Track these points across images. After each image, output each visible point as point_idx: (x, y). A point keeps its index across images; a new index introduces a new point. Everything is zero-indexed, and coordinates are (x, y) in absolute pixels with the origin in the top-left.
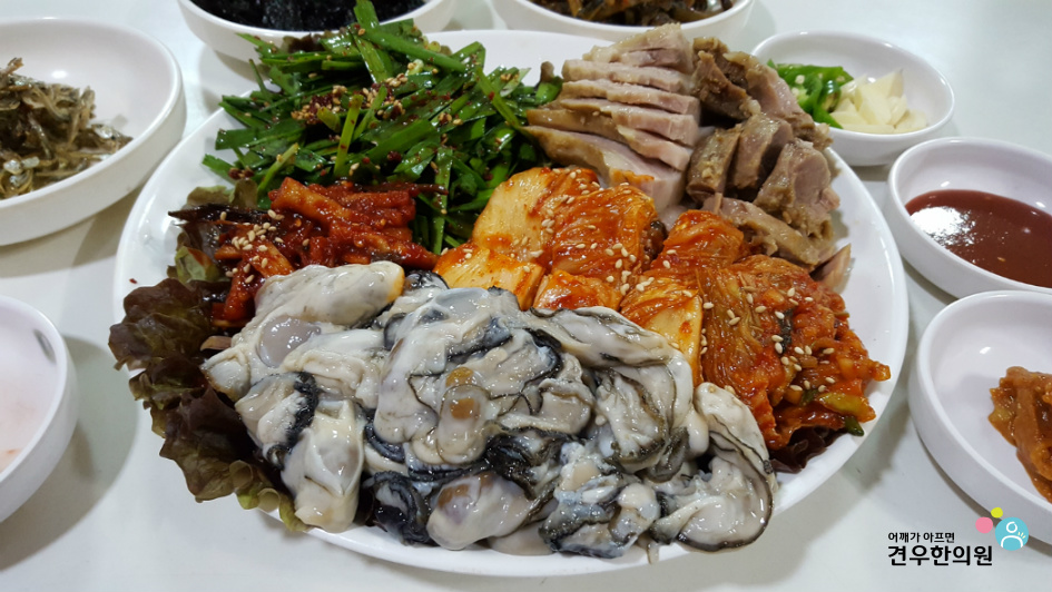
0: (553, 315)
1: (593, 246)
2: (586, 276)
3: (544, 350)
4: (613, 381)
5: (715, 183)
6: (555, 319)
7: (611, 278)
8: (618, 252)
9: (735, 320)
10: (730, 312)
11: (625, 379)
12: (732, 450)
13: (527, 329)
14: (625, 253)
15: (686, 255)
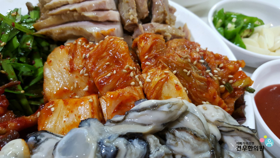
0: (124, 119)
1: (115, 72)
2: (122, 88)
3: (135, 142)
4: (174, 134)
5: (137, 21)
6: (127, 120)
7: (133, 83)
8: (128, 69)
9: (189, 73)
10: (185, 70)
11: (178, 129)
12: (233, 131)
13: (121, 136)
14: (131, 68)
15: (151, 56)
